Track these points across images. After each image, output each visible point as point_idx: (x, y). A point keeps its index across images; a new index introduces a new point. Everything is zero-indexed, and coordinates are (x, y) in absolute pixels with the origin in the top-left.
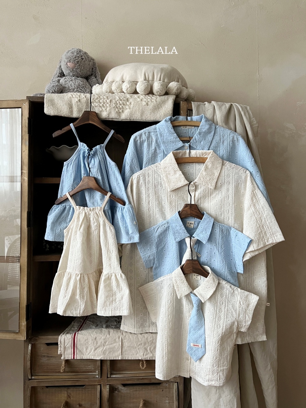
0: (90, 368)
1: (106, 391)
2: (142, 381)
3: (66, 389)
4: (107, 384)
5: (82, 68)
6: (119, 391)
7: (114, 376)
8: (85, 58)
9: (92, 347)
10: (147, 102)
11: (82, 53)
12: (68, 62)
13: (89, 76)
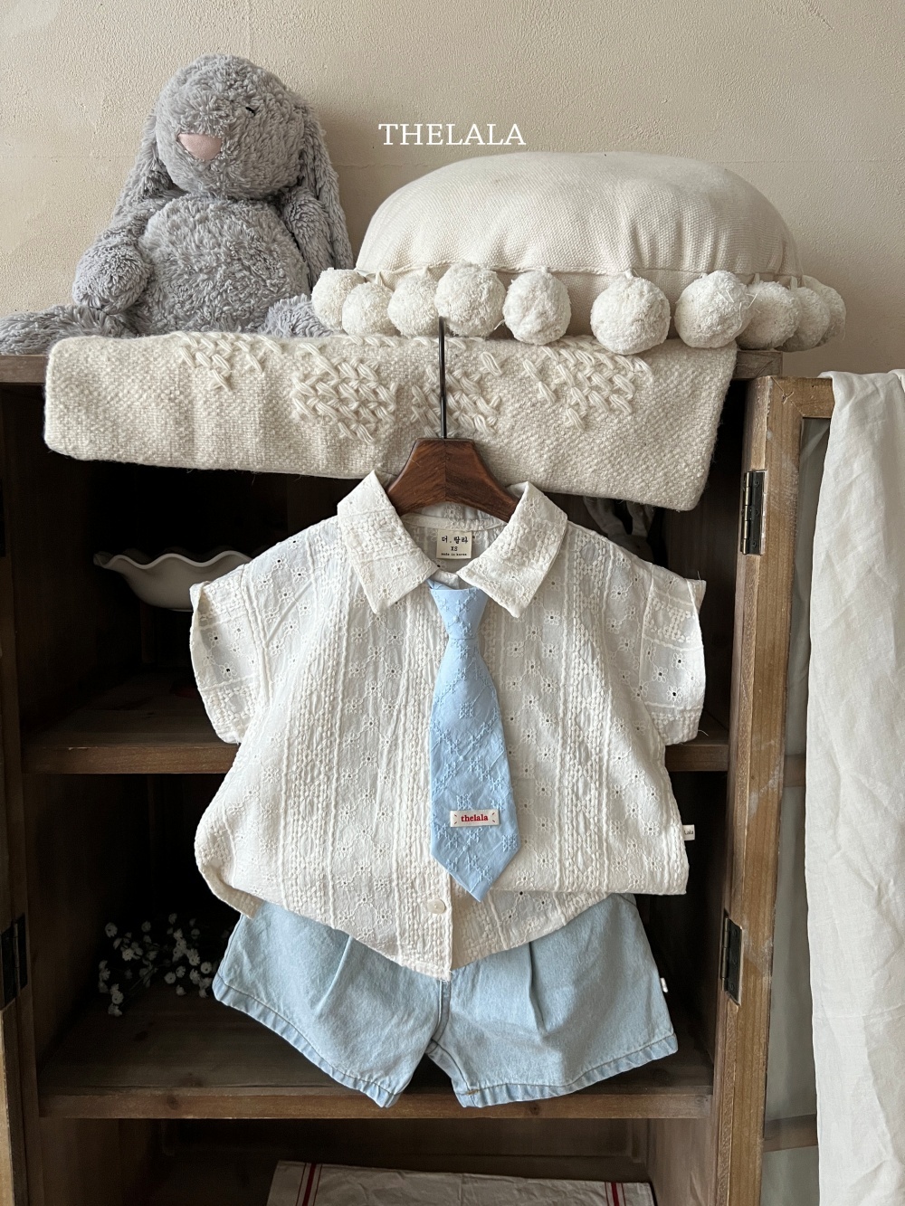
5: (254, 156)
8: (267, 106)
10: (583, 413)
11: (253, 82)
12: (182, 130)
13: (290, 188)
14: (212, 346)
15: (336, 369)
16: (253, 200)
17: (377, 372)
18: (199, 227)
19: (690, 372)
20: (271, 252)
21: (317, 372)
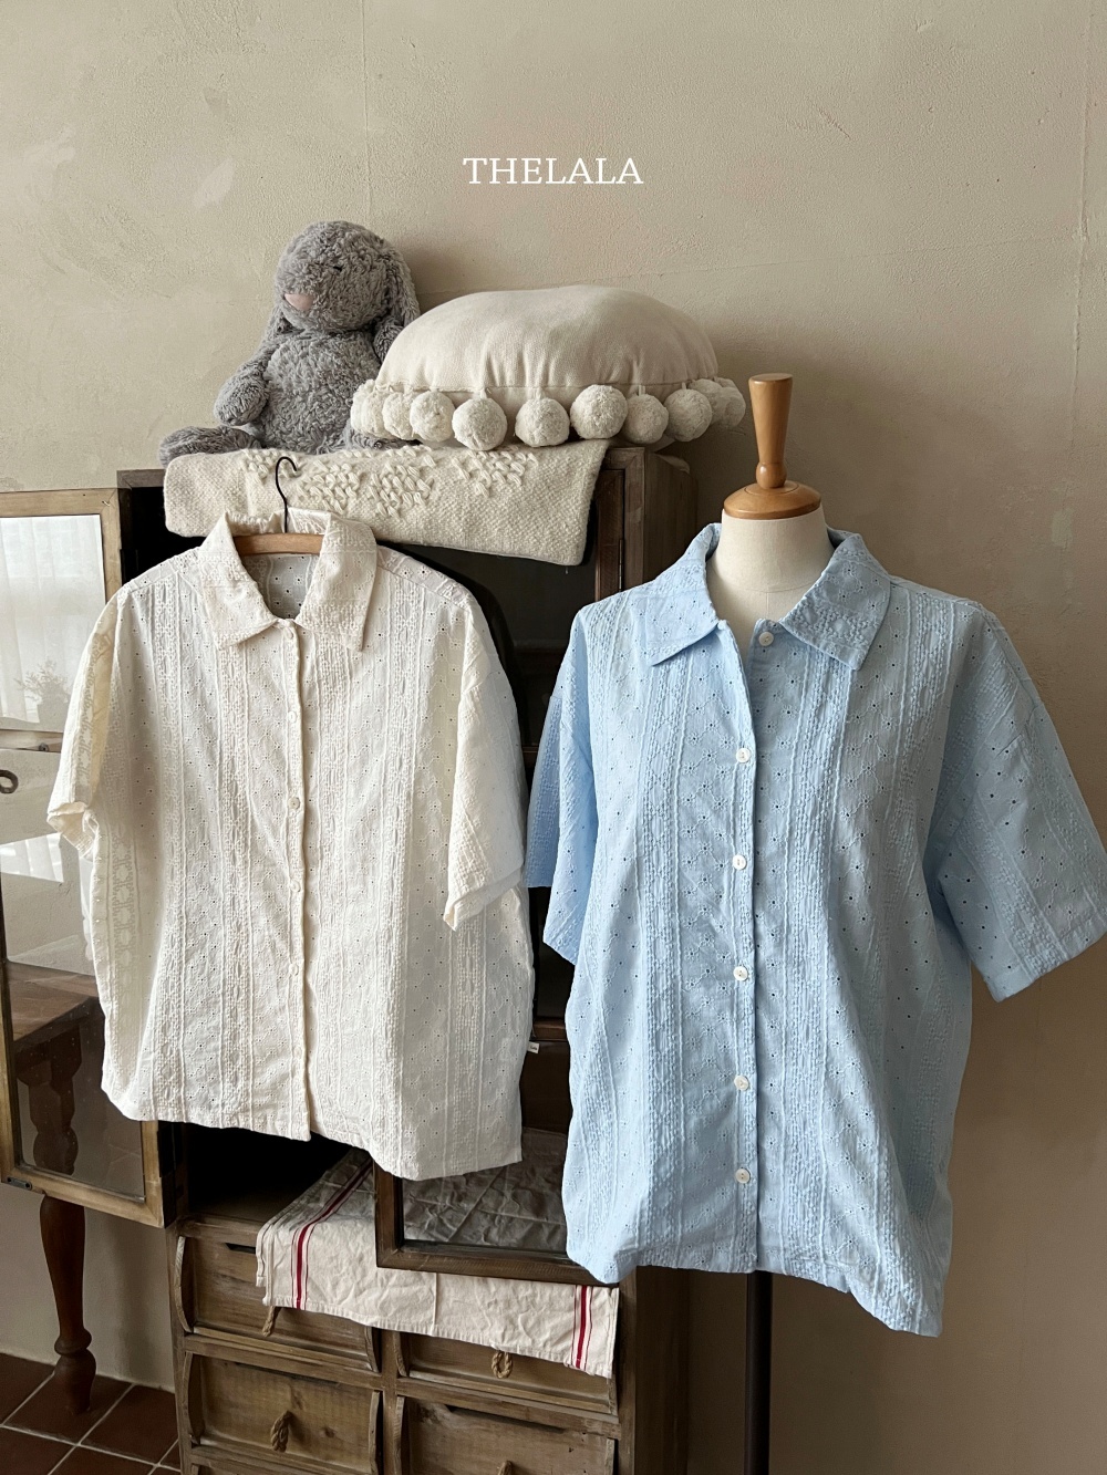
1: (396, 1413)
2: (502, 1408)
3: (287, 1381)
4: (399, 1396)
6: (436, 1421)
7: (418, 1375)
8: (351, 262)
9: (350, 1282)
10: (488, 484)
12: (287, 292)
13: (381, 318)
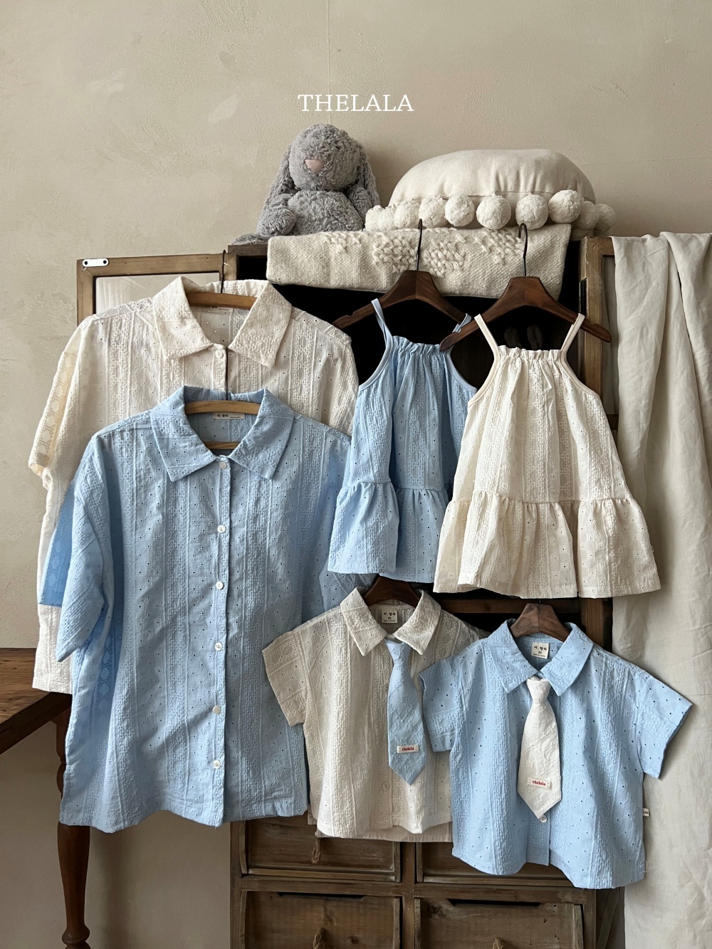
0: (374, 857)
1: (413, 913)
2: (496, 895)
3: (322, 901)
4: (416, 898)
5: (339, 169)
6: (442, 915)
7: (431, 880)
8: (344, 145)
10: (503, 256)
11: (338, 135)
12: (307, 158)
13: (352, 185)
14: (337, 236)
15: (392, 241)
16: (335, 191)
17: (410, 243)
18: (313, 202)
19: (549, 237)
20: (347, 213)
21: (384, 243)
